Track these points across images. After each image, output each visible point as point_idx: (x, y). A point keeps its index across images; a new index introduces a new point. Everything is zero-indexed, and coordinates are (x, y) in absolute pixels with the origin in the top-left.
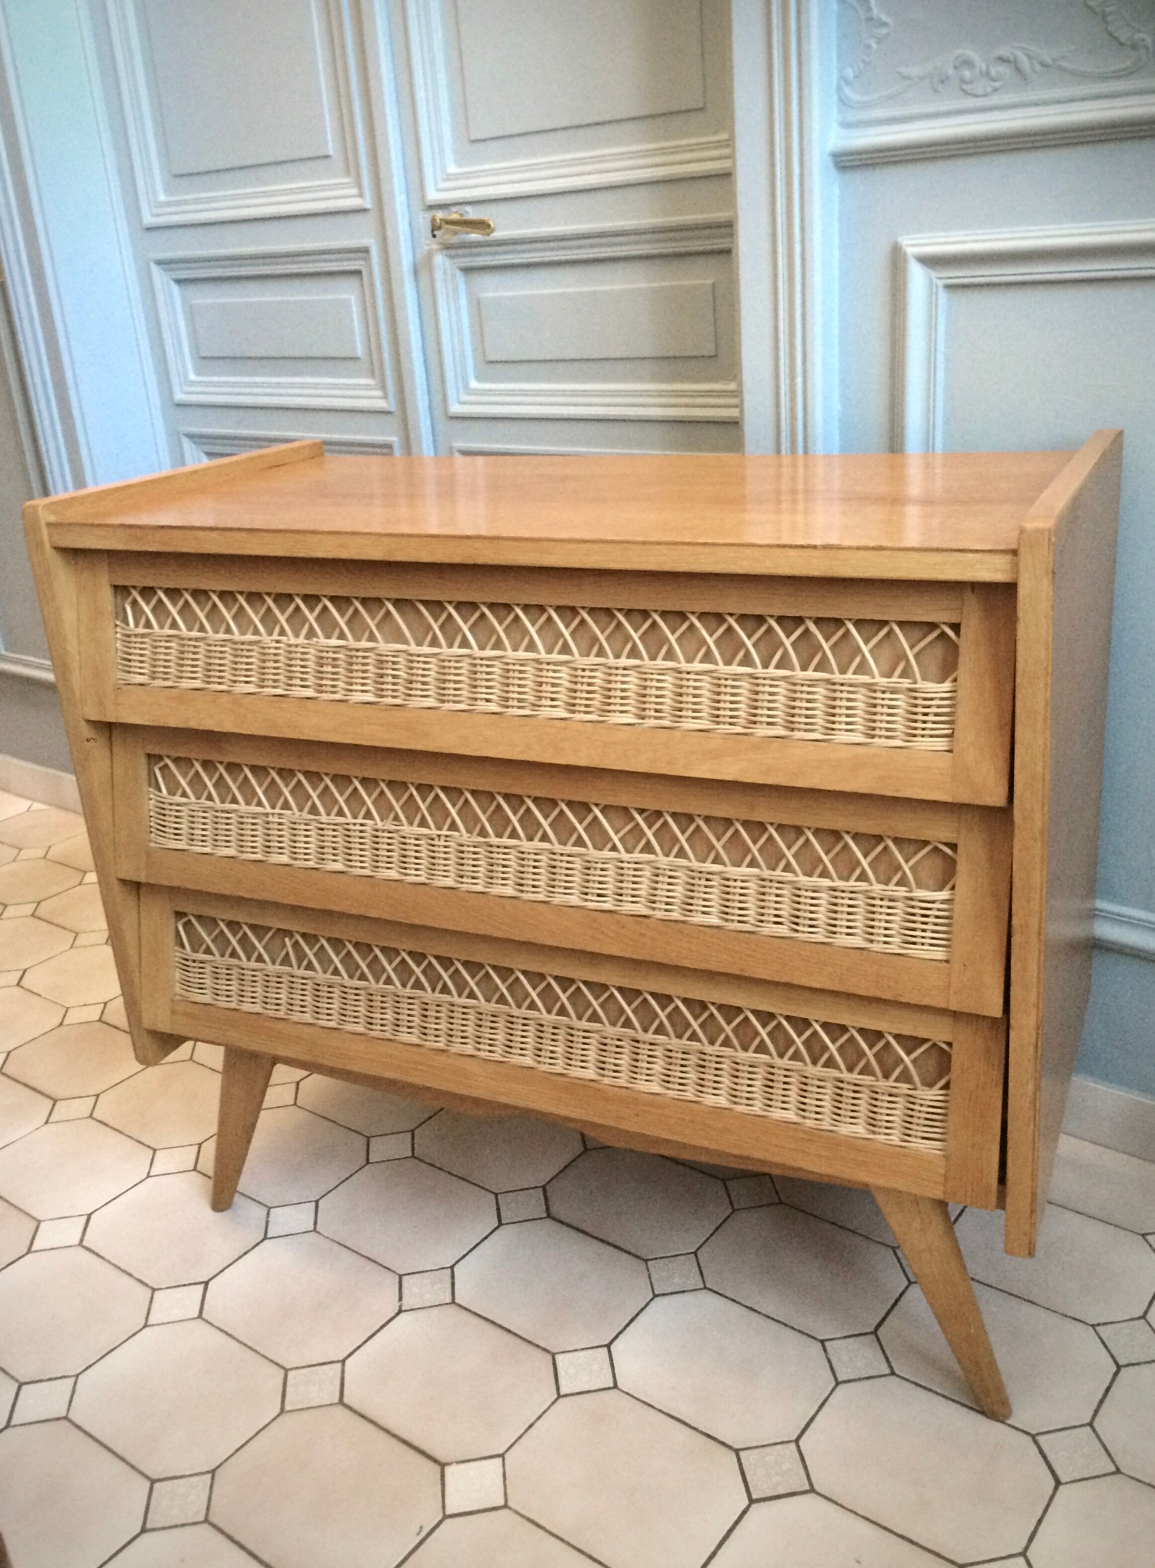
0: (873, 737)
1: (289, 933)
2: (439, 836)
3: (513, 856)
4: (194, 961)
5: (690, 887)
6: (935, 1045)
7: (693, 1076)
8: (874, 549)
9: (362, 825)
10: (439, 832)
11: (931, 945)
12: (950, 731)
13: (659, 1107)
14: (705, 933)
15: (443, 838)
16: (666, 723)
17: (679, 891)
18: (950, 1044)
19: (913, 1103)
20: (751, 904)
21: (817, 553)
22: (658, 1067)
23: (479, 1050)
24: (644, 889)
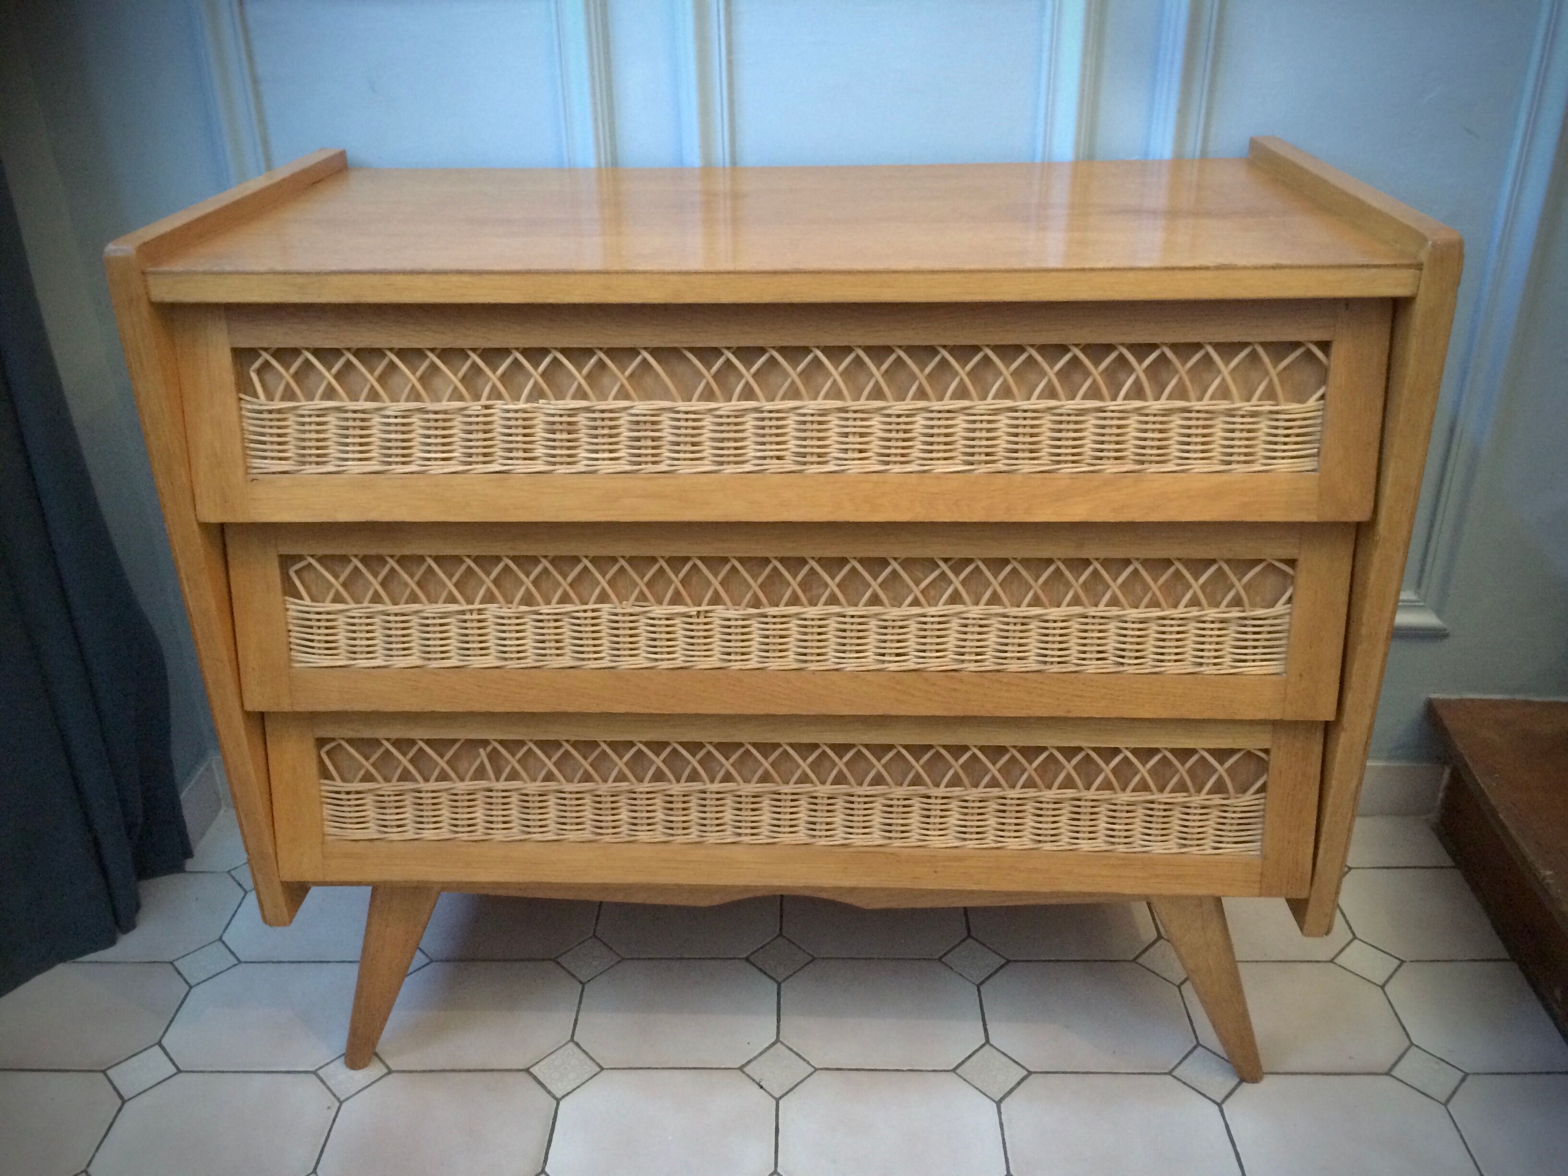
0: (1230, 463)
1: (485, 743)
2: (699, 612)
3: (793, 624)
4: (348, 793)
5: (1004, 634)
6: (1249, 754)
7: (992, 822)
8: (1274, 267)
9: (593, 611)
10: (698, 609)
11: (1262, 660)
12: (1315, 451)
13: (960, 859)
14: (1026, 679)
15: (702, 615)
16: (1000, 466)
17: (992, 639)
18: (1266, 751)
19: (1226, 811)
20: (1073, 643)
21: (1209, 274)
22: (953, 820)
23: (740, 835)
24: (951, 642)
